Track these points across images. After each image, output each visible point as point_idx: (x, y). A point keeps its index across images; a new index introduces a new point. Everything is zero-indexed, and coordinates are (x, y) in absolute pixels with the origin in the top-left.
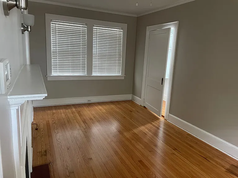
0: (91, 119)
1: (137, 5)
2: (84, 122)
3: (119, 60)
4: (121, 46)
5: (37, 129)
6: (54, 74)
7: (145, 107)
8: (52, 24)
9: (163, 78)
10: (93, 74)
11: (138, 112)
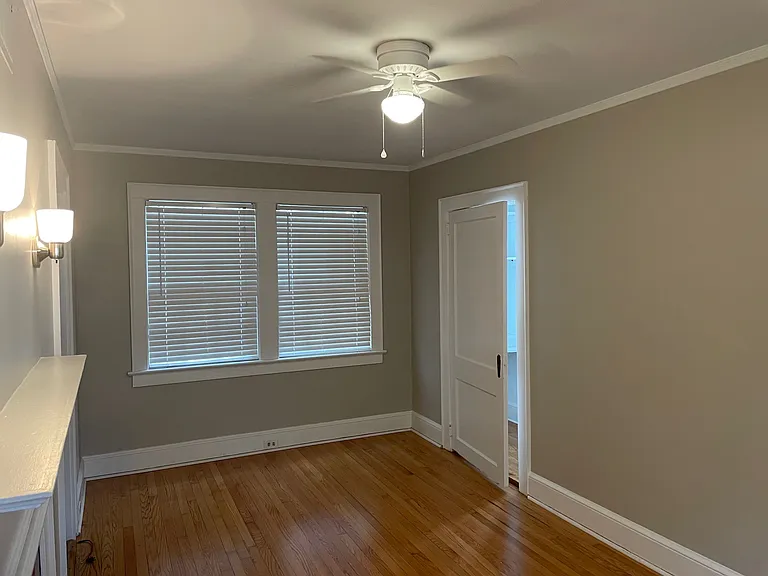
0: (274, 510)
1: (384, 155)
2: (251, 523)
3: (363, 303)
4: (366, 261)
5: (90, 561)
6: (153, 364)
7: (454, 453)
8: (149, 210)
9: (499, 357)
10: (281, 354)
11: (431, 472)
